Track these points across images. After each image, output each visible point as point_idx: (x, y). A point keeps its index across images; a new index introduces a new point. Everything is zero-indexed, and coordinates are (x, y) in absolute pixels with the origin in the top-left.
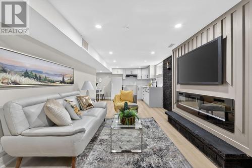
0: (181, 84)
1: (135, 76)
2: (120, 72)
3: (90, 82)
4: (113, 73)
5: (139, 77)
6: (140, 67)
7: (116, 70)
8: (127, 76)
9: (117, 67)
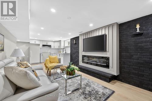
0: (85, 52)
1: (50, 46)
2: (37, 43)
3: (21, 50)
4: (30, 43)
5: (52, 47)
6: (54, 41)
7: (34, 41)
8: (44, 46)
9: (36, 39)
